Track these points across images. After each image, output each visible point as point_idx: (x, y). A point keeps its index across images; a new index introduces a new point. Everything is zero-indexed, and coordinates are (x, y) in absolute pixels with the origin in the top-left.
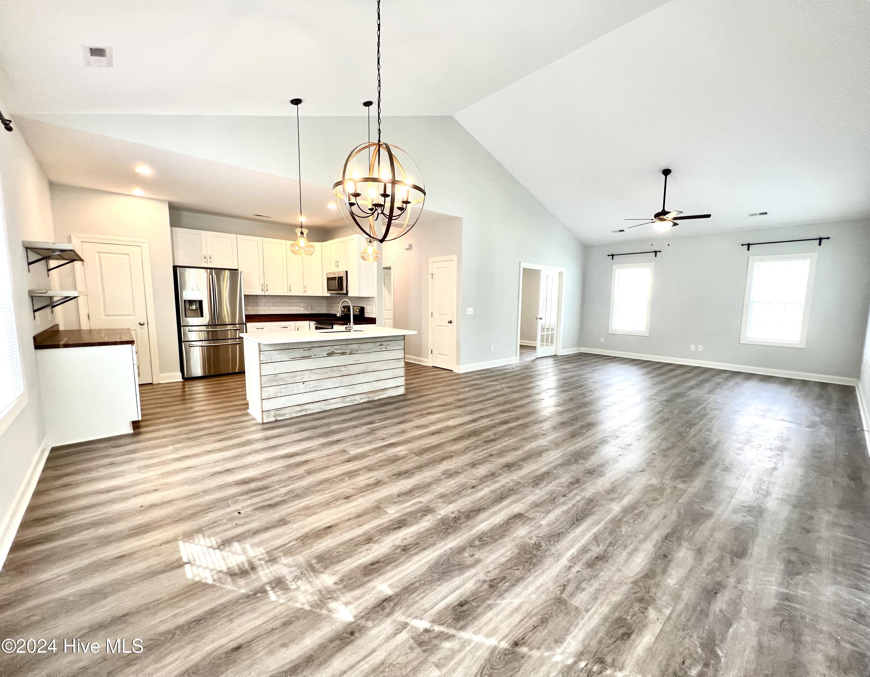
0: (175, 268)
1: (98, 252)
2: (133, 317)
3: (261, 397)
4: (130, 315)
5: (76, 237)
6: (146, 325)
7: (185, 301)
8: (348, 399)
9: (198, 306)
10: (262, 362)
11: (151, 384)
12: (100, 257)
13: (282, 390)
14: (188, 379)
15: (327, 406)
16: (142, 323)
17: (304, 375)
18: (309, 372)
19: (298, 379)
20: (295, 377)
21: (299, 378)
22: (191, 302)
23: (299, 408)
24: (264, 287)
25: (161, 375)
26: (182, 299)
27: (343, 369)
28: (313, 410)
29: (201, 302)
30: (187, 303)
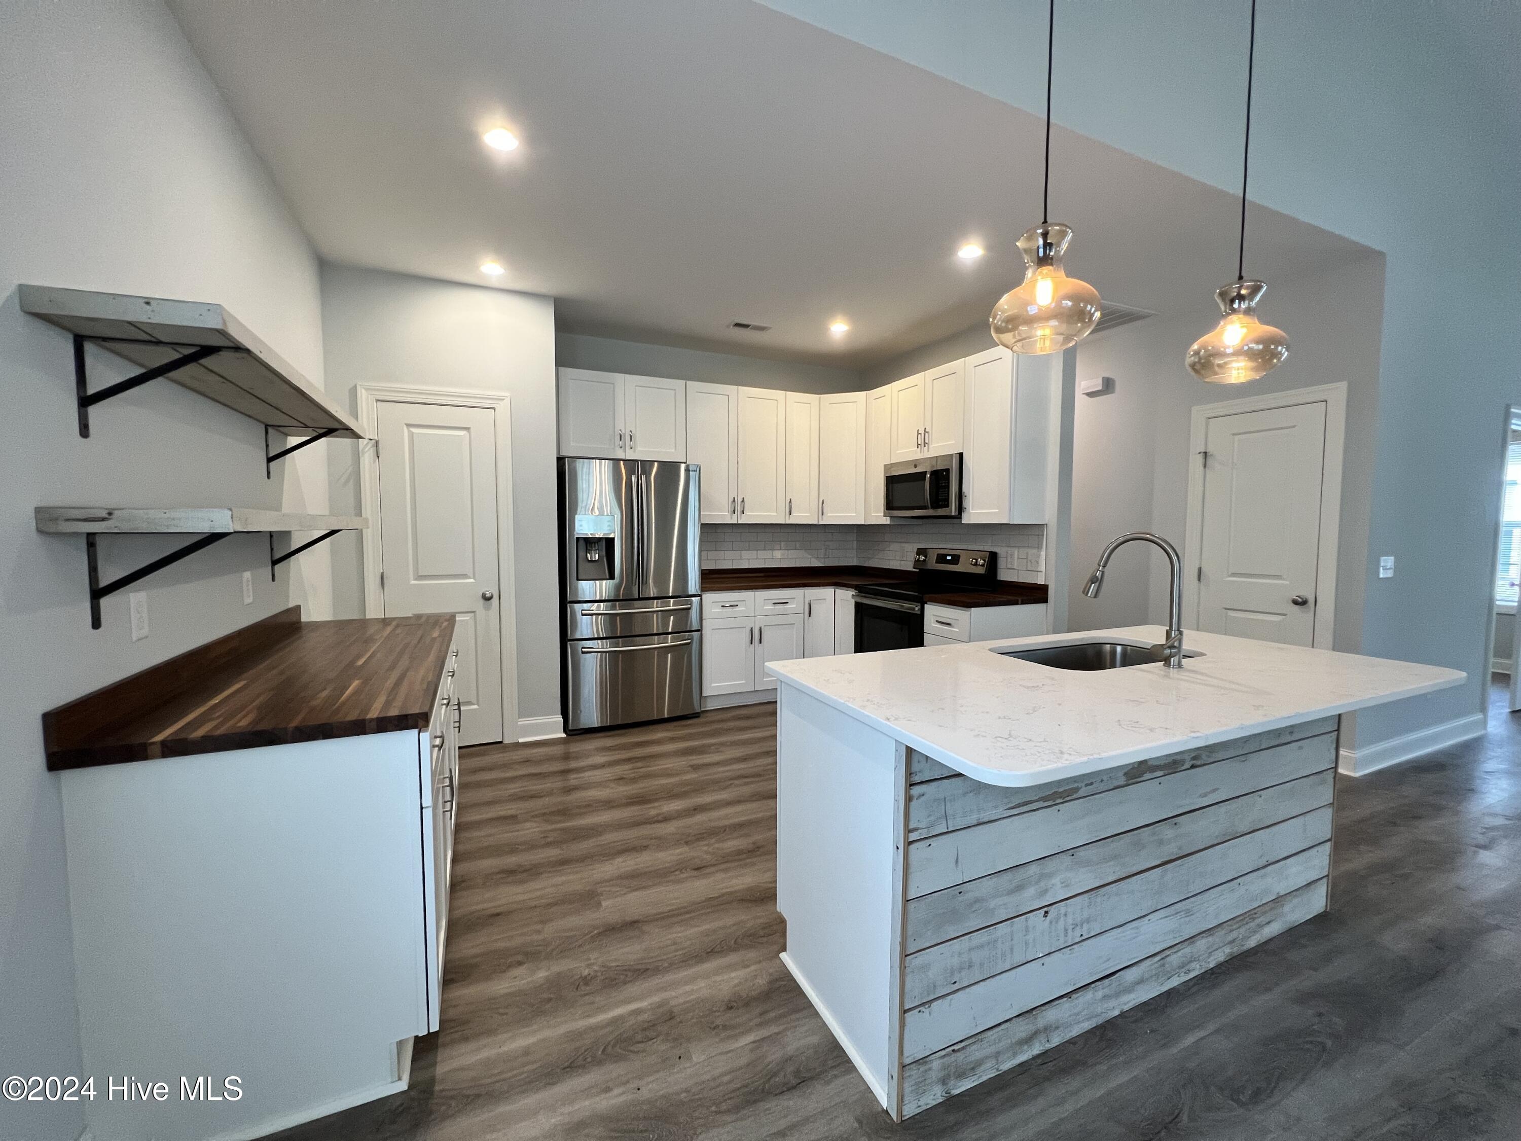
0: (560, 460)
1: (408, 425)
2: (472, 580)
3: (902, 1003)
4: (465, 576)
5: (367, 389)
6: (495, 601)
7: (578, 539)
8: (1175, 959)
9: (604, 553)
10: (913, 836)
11: (501, 742)
12: (411, 435)
13: (976, 957)
14: (574, 732)
15: (1112, 1003)
16: (488, 595)
17: (1050, 875)
18: (1066, 859)
19: (1029, 899)
20: (1020, 888)
21: (1031, 891)
22: (589, 543)
23: (1022, 1029)
24: (738, 506)
25: (523, 722)
26: (571, 535)
27: (1167, 832)
28: (1069, 1026)
29: (610, 542)
30: (582, 543)
